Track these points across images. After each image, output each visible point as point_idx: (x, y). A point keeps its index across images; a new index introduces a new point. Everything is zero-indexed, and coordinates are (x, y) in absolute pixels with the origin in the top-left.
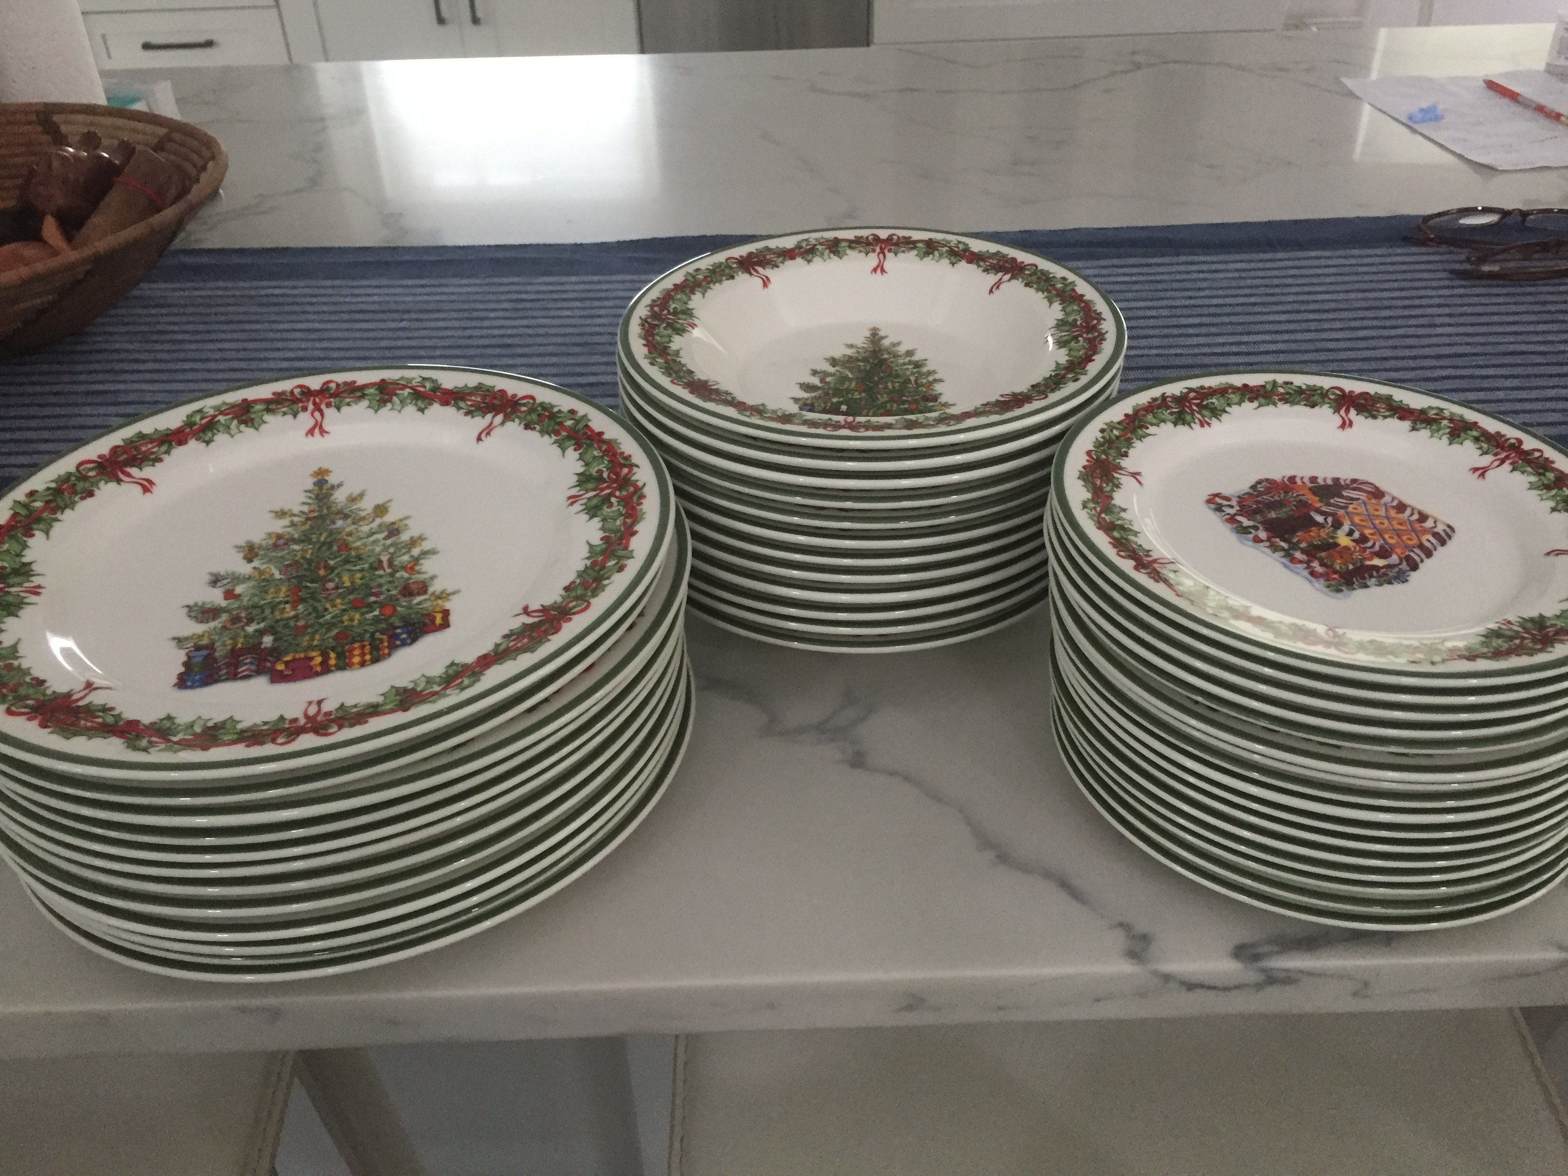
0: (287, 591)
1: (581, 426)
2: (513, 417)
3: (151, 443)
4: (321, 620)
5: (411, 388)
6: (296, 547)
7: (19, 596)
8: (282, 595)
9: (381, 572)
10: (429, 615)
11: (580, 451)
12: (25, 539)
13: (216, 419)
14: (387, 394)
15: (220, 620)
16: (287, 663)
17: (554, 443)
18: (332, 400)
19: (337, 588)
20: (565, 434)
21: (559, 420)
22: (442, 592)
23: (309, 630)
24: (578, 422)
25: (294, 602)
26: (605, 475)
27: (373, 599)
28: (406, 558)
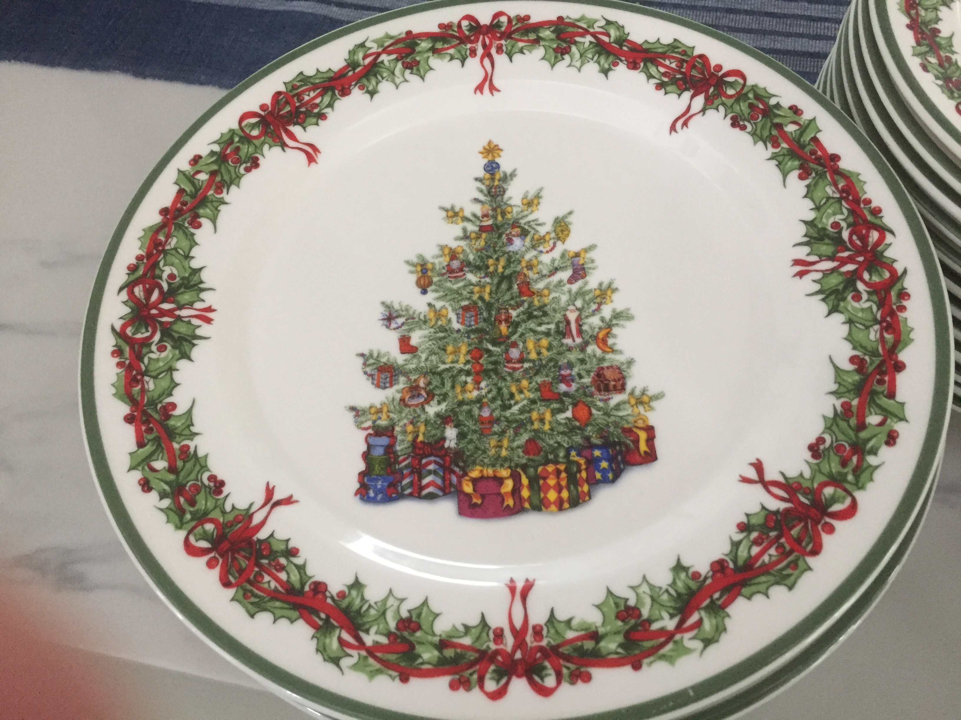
0: (469, 352)
1: (807, 138)
2: (716, 102)
3: (314, 90)
4: (508, 413)
5: (594, 35)
6: (472, 277)
7: (189, 323)
8: (462, 359)
9: (568, 341)
10: (628, 431)
11: (807, 182)
12: (193, 230)
13: (380, 60)
14: (565, 42)
15: (396, 387)
16: (475, 481)
17: (771, 159)
18: (503, 42)
19: (521, 360)
20: (784, 145)
21: (777, 120)
22: (644, 392)
23: (496, 428)
24: (804, 129)
25: (477, 373)
26: (845, 235)
27: (563, 387)
28: (595, 321)
